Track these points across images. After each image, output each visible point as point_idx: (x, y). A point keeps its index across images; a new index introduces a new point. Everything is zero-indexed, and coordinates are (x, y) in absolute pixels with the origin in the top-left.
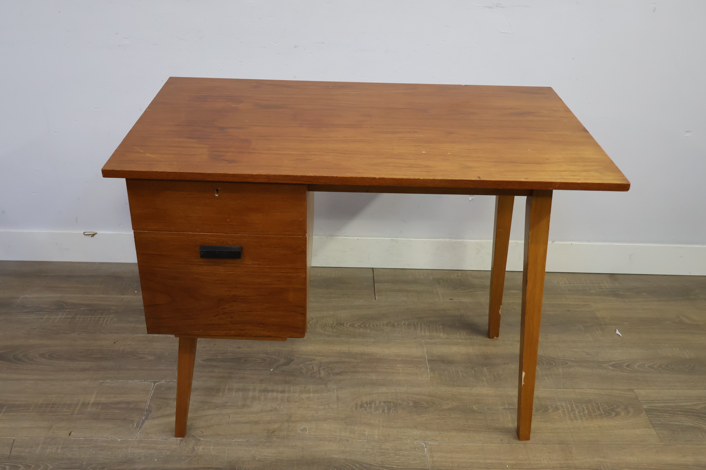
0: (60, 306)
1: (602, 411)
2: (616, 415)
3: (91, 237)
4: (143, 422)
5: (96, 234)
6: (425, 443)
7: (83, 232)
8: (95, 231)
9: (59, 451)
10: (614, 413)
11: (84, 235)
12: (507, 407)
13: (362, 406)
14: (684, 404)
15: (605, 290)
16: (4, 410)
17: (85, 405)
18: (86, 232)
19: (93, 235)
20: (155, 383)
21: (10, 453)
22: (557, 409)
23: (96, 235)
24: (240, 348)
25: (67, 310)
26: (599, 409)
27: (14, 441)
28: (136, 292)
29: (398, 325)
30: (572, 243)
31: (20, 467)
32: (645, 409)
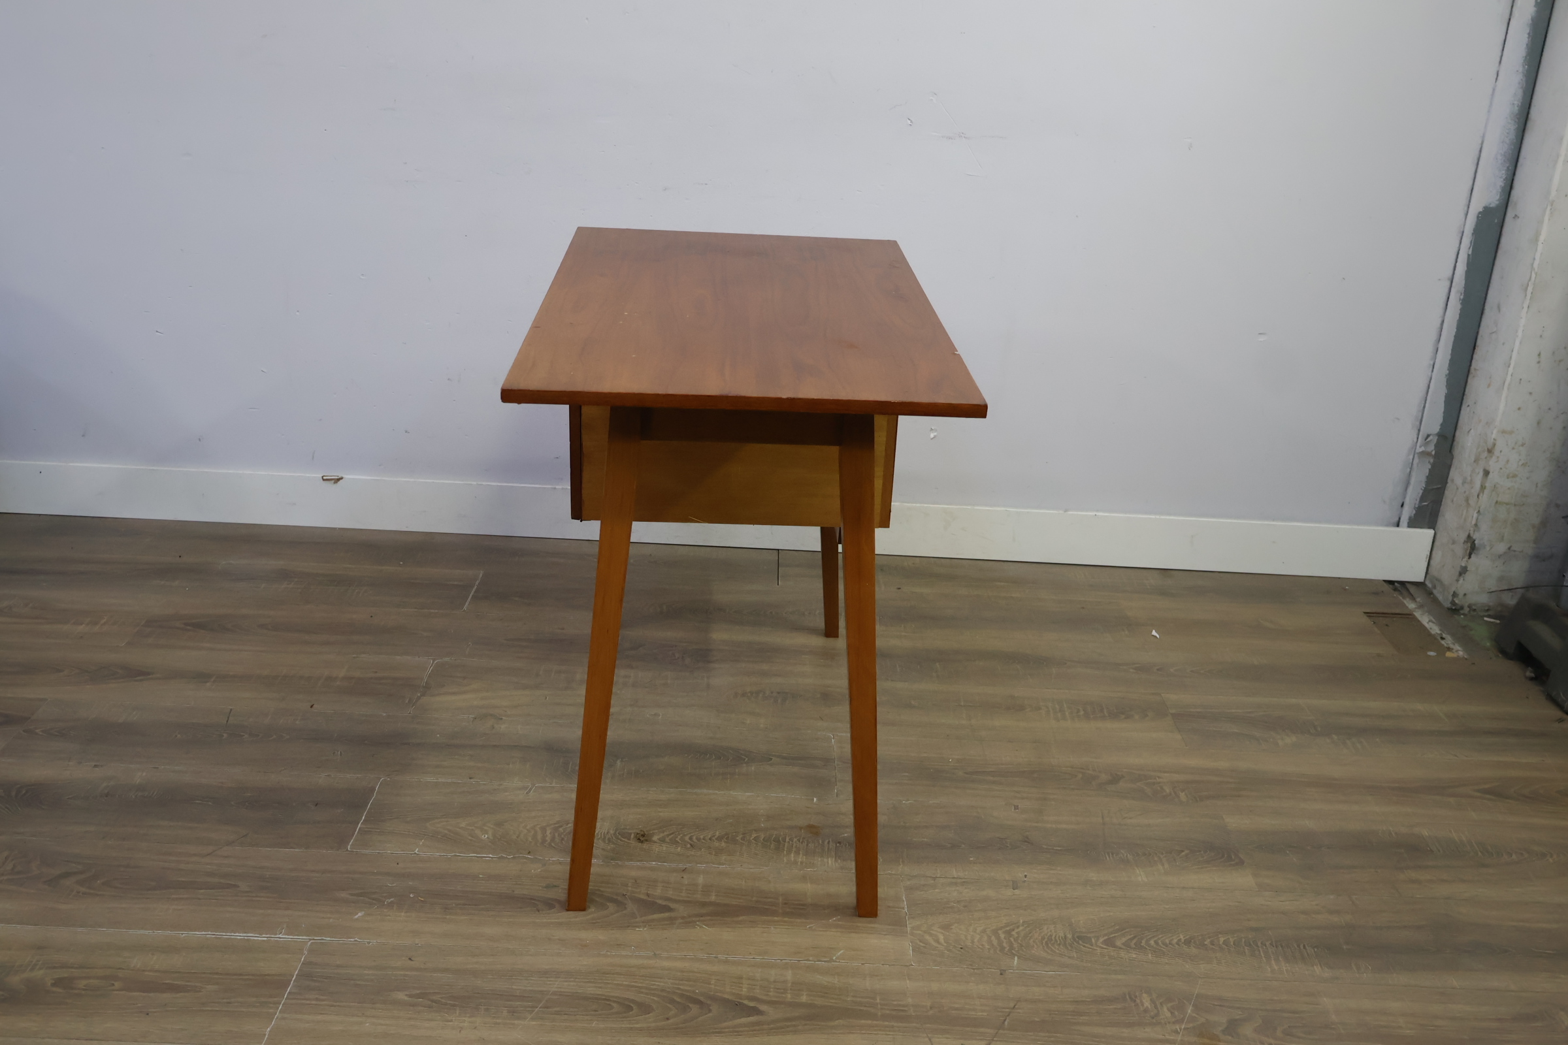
0: (284, 575)
1: (1106, 714)
2: (1128, 717)
3: (334, 483)
4: (419, 698)
5: (342, 478)
6: (833, 735)
7: (321, 476)
8: (340, 476)
9: (297, 722)
10: (1123, 716)
11: (321, 479)
12: (962, 704)
13: (744, 695)
14: (1233, 711)
15: (1148, 587)
16: (212, 680)
17: (329, 678)
18: (325, 475)
19: (336, 481)
20: (434, 661)
21: (227, 721)
22: (1039, 708)
23: (341, 481)
24: (563, 629)
25: (296, 580)
26: (1101, 711)
27: (231, 711)
28: (401, 563)
29: (810, 613)
30: (1097, 514)
31: (244, 736)
32: (1172, 714)
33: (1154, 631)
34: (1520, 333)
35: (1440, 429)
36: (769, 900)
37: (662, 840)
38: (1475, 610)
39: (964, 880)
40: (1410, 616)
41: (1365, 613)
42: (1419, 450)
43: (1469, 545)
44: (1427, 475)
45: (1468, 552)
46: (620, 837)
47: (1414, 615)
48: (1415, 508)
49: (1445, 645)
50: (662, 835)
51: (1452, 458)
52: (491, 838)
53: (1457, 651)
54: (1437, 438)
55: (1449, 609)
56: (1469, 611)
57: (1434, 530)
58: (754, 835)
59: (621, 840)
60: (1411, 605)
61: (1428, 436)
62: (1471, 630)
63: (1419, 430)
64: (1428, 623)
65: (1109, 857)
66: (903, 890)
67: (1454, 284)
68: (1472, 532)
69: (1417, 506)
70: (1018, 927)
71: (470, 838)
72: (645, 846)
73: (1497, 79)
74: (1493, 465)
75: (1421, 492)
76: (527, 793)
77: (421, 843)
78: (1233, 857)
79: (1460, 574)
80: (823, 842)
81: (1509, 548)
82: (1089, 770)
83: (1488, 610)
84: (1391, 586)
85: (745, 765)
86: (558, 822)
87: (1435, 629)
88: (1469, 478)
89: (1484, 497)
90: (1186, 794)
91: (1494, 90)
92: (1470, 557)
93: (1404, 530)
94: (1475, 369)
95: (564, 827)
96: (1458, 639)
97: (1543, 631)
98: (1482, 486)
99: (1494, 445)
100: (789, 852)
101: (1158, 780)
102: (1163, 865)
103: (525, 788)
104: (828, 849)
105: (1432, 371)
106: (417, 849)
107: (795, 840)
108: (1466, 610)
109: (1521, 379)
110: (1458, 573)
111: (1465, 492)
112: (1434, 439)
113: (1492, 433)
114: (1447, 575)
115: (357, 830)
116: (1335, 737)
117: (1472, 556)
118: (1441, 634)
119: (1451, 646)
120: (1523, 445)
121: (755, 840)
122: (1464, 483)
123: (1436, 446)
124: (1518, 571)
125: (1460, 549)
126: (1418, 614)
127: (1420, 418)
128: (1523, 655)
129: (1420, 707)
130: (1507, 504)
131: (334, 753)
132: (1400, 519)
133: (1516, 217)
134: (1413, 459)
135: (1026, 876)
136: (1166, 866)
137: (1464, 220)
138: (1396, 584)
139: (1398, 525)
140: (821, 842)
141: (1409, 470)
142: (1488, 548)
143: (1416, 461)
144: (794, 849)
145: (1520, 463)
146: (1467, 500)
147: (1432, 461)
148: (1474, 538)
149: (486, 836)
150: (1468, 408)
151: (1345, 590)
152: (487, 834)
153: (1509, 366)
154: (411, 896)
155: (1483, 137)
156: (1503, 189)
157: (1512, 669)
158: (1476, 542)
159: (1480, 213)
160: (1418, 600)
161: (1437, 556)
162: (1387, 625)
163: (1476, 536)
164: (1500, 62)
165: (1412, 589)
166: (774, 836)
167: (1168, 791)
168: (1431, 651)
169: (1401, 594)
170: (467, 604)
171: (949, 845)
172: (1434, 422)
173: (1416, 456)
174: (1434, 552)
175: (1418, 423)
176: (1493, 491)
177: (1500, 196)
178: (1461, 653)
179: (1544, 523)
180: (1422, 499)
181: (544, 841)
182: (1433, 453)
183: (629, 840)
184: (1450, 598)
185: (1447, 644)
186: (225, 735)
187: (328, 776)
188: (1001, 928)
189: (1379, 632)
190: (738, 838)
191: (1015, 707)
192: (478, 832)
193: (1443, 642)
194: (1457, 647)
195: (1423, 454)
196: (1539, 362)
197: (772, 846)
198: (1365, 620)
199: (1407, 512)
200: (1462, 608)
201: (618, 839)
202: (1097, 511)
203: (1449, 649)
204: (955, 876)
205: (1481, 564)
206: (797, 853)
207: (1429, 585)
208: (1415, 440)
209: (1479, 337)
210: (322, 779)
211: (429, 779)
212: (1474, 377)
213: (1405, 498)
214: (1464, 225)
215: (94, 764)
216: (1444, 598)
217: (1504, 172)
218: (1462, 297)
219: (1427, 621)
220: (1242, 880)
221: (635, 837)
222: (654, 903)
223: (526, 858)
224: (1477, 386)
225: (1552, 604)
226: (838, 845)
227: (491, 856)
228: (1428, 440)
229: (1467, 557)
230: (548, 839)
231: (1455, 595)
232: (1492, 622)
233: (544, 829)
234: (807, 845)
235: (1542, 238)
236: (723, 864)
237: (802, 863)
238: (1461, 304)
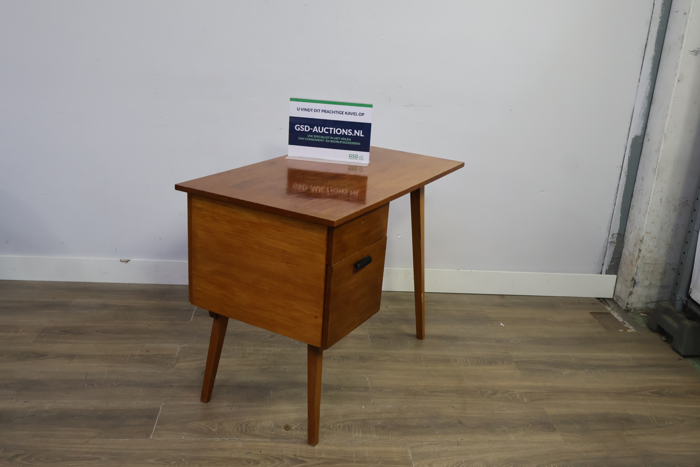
0: (105, 306)
1: (486, 362)
2: (496, 364)
3: (126, 263)
4: (175, 364)
5: (129, 260)
6: (367, 376)
7: (120, 259)
8: (129, 259)
9: (119, 377)
10: (494, 363)
11: (120, 261)
14: (541, 359)
15: (496, 303)
16: (76, 358)
17: (132, 355)
18: (121, 259)
19: (127, 261)
20: (180, 345)
21: (86, 378)
22: (456, 361)
23: (129, 262)
24: (238, 329)
25: (110, 309)
26: (484, 361)
27: (87, 373)
28: (159, 299)
30: (472, 271)
31: (94, 385)
32: (515, 362)
33: (501, 323)
34: (653, 190)
35: (618, 231)
36: (349, 456)
37: (296, 429)
38: (636, 310)
39: (435, 442)
40: (609, 314)
41: (590, 313)
42: (610, 240)
43: (633, 282)
44: (613, 251)
45: (633, 285)
46: (277, 428)
47: (611, 313)
48: (608, 266)
49: (626, 326)
50: (296, 426)
51: (624, 243)
52: (217, 430)
53: (631, 329)
54: (617, 235)
55: (625, 310)
56: (634, 311)
57: (617, 275)
58: (338, 425)
59: (278, 430)
60: (609, 309)
61: (614, 234)
62: (635, 319)
63: (609, 232)
64: (617, 317)
65: (498, 429)
66: (409, 448)
67: (623, 169)
68: (634, 276)
69: (609, 265)
70: (462, 464)
71: (207, 431)
72: (289, 432)
73: (639, 82)
74: (643, 247)
75: (611, 259)
76: (231, 408)
77: (185, 434)
78: (551, 427)
79: (630, 295)
80: (370, 427)
81: (650, 283)
82: (482, 389)
83: (642, 310)
84: (598, 300)
85: (329, 391)
86: (248, 422)
87: (621, 319)
88: (632, 253)
89: (639, 261)
90: (526, 398)
91: (638, 86)
92: (634, 287)
93: (604, 275)
94: (633, 206)
95: (251, 424)
96: (631, 324)
97: (668, 319)
98: (638, 256)
99: (643, 238)
100: (355, 432)
101: (514, 392)
102: (521, 432)
103: (229, 406)
104: (372, 430)
105: (615, 206)
106: (183, 437)
107: (357, 426)
108: (633, 311)
109: (654, 210)
110: (628, 294)
111: (630, 259)
112: (616, 236)
113: (642, 234)
114: (623, 295)
115: (154, 429)
116: (587, 370)
117: (635, 287)
118: (623, 321)
119: (629, 327)
120: (655, 238)
121: (339, 427)
122: (630, 254)
123: (617, 239)
124: (654, 293)
125: (629, 284)
126: (612, 312)
127: (610, 227)
128: (660, 330)
129: (620, 355)
130: (649, 264)
131: (138, 392)
132: (602, 270)
133: (649, 140)
134: (607, 245)
135: (462, 439)
136: (523, 432)
137: (627, 141)
138: (601, 299)
139: (601, 274)
140: (368, 427)
141: (605, 249)
142: (641, 283)
143: (608, 245)
144: (357, 431)
145: (654, 246)
146: (632, 262)
147: (615, 245)
148: (635, 279)
149: (215, 430)
150: (630, 222)
151: (580, 302)
152: (215, 428)
153: (648, 204)
154: (184, 460)
155: (634, 106)
156: (643, 128)
157: (655, 336)
158: (636, 281)
159: (633, 138)
160: (611, 306)
161: (619, 286)
162: (600, 318)
163: (636, 278)
164: (640, 75)
165: (608, 301)
166: (347, 425)
167: (518, 398)
168: (620, 329)
169: (604, 304)
170: (192, 318)
171: (426, 426)
172: (616, 229)
173: (608, 243)
174: (617, 285)
175: (609, 229)
176: (643, 258)
177: (642, 131)
178: (633, 330)
179: (664, 272)
180: (611, 262)
181: (242, 431)
182: (616, 242)
183: (281, 429)
184: (626, 305)
185: (627, 326)
186: (86, 385)
187: (137, 403)
188: (455, 465)
189: (597, 321)
190: (330, 427)
191: (446, 361)
192: (211, 428)
193: (625, 325)
194: (631, 327)
195: (612, 242)
196: (661, 203)
197: (347, 429)
198: (591, 317)
199: (605, 268)
200: (631, 309)
201: (276, 429)
202: (472, 269)
203: (628, 328)
204: (431, 441)
205: (638, 290)
206: (358, 432)
207: (615, 298)
208: (608, 236)
209: (634, 191)
210: (134, 404)
211: (184, 403)
212: (632, 209)
213: (604, 261)
214: (627, 143)
215: (24, 400)
216: (623, 306)
217: (643, 121)
218: (627, 174)
219: (617, 315)
220: (556, 437)
221: (284, 428)
222: (296, 459)
223: (235, 439)
224: (634, 213)
225: (672, 308)
226: (376, 428)
227: (218, 439)
228: (614, 236)
229: (632, 287)
230: (244, 430)
231: (628, 304)
232: (644, 316)
233: (241, 425)
234: (363, 428)
235: (661, 150)
236: (326, 439)
237: (361, 437)
238: (626, 177)
